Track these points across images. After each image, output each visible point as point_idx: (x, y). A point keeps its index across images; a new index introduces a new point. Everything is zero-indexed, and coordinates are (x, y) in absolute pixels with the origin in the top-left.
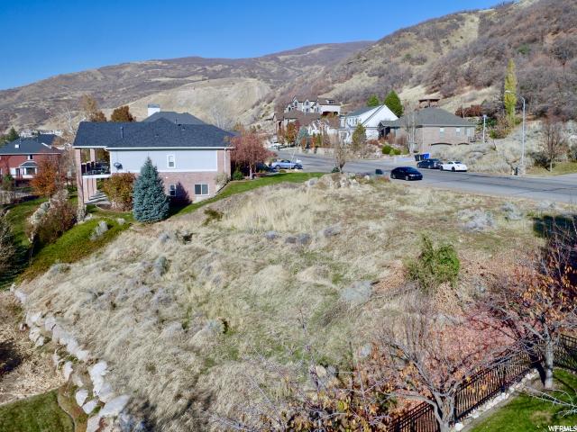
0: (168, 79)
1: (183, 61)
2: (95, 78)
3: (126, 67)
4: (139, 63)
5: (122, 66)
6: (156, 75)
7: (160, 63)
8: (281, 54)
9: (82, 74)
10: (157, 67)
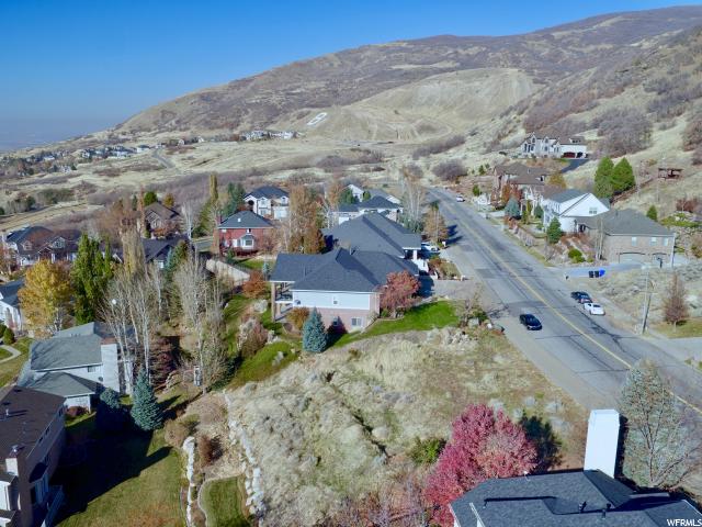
0: (412, 66)
1: (432, 42)
2: (332, 65)
3: (366, 50)
4: (381, 45)
5: (362, 50)
6: (399, 60)
7: (404, 45)
8: (558, 29)
9: (318, 60)
10: (402, 50)
